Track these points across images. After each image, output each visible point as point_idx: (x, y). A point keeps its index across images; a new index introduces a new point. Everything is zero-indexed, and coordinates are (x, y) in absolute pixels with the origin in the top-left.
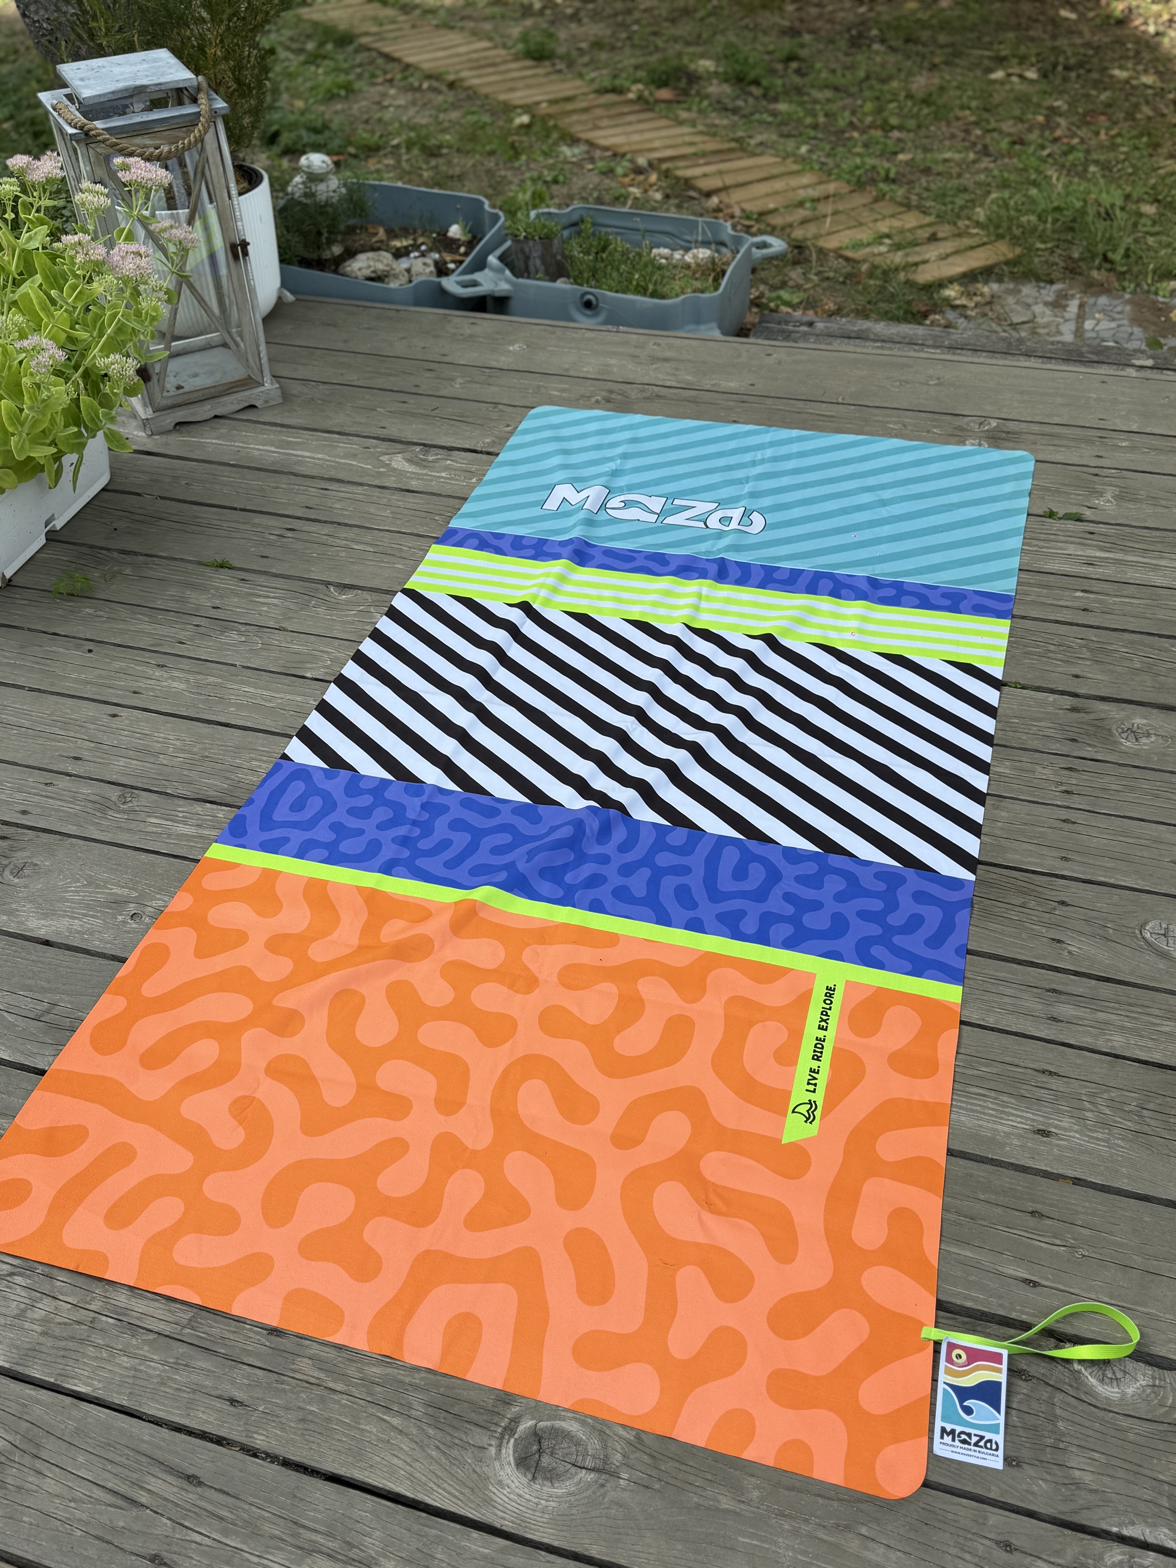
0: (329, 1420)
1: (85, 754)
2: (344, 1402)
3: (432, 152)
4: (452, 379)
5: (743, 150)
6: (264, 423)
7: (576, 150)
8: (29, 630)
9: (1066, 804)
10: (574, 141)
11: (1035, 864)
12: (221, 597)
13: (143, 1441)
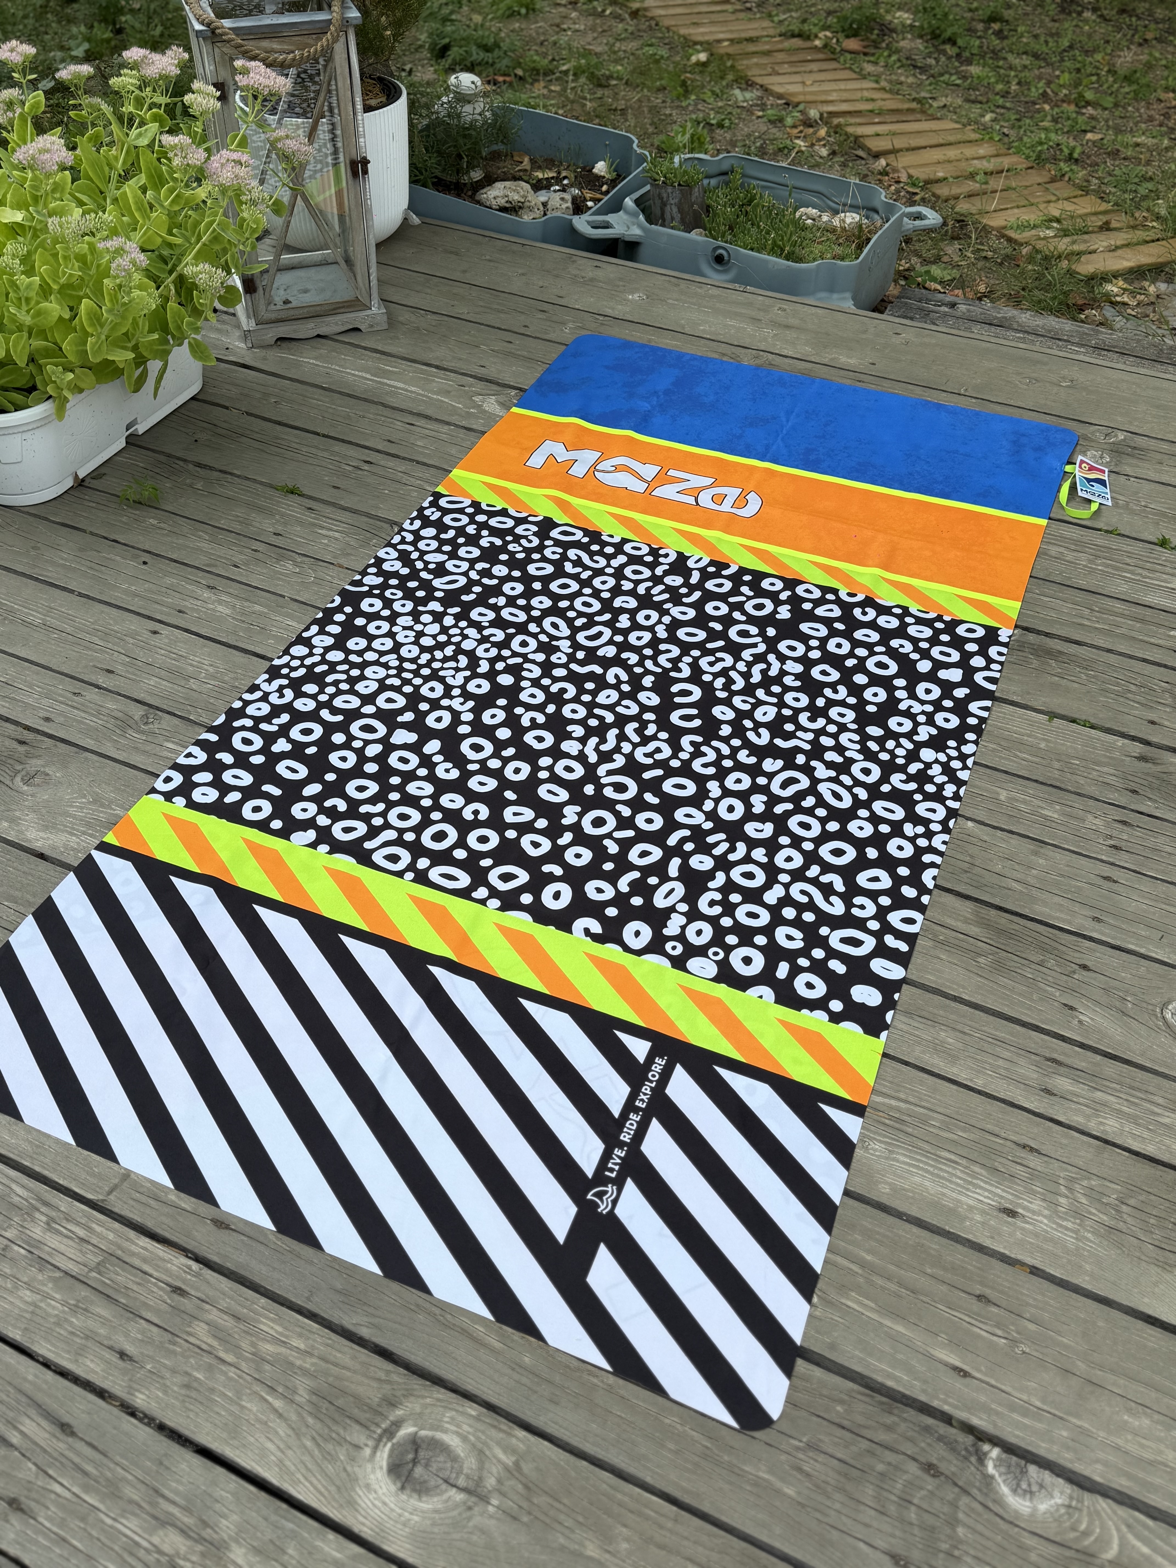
0: (212, 1390)
1: (119, 668)
2: (231, 1374)
3: (600, 83)
4: (564, 323)
5: (923, 112)
6: (365, 348)
7: (748, 95)
8: (92, 533)
9: (1111, 860)
10: (749, 84)
11: (1064, 921)
12: (285, 524)
13: (25, 1379)
